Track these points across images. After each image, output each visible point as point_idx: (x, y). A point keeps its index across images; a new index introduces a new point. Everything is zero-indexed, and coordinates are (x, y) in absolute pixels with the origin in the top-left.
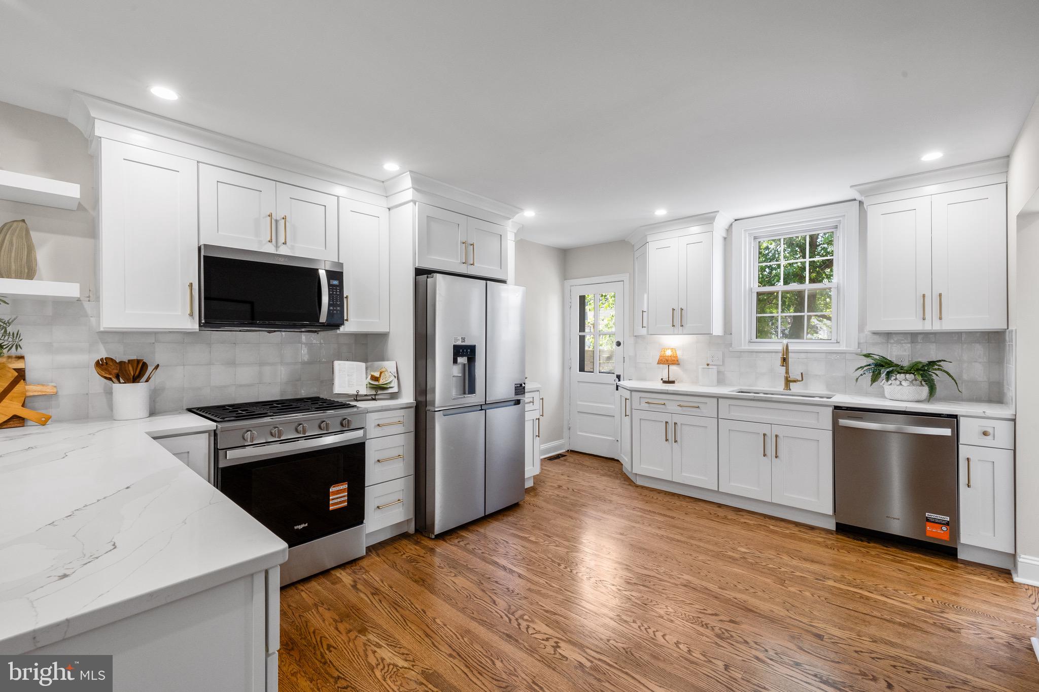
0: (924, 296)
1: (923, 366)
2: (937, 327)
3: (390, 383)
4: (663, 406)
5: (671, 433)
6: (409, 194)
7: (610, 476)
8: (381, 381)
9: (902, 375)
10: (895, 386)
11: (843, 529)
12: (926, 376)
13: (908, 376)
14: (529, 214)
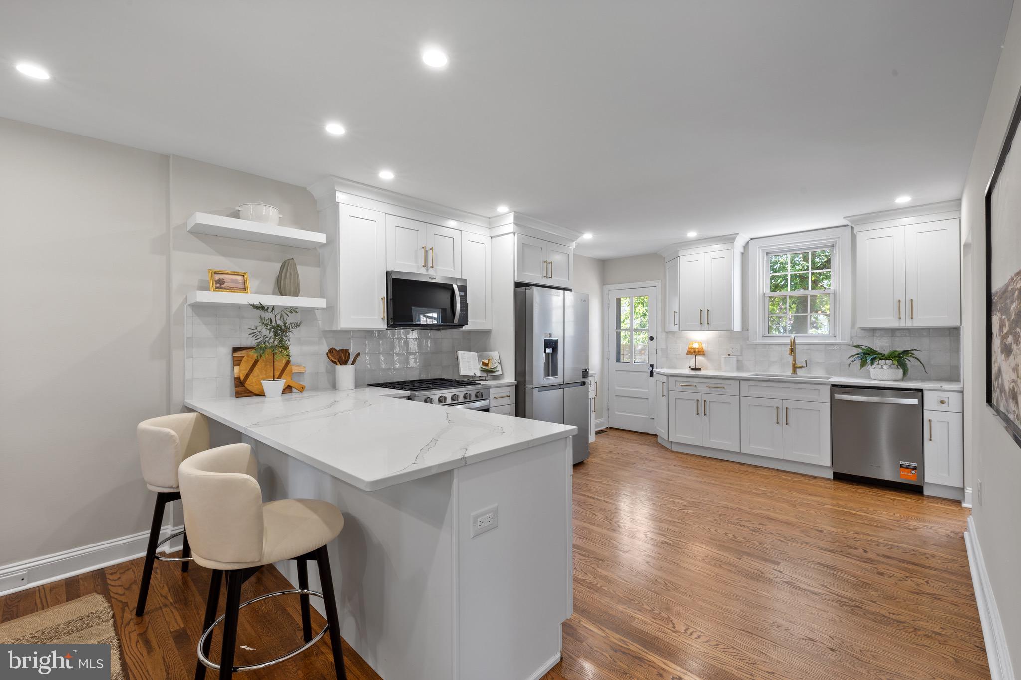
0: (899, 301)
1: (899, 354)
2: (910, 325)
3: (496, 367)
4: (695, 388)
5: (702, 409)
6: (511, 228)
7: (648, 445)
8: (490, 366)
9: (883, 360)
10: (878, 369)
11: (839, 477)
12: (900, 361)
13: (888, 361)
14: (587, 236)
